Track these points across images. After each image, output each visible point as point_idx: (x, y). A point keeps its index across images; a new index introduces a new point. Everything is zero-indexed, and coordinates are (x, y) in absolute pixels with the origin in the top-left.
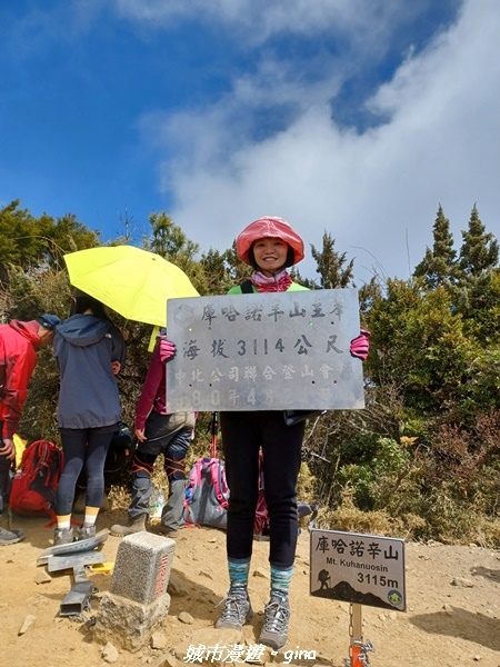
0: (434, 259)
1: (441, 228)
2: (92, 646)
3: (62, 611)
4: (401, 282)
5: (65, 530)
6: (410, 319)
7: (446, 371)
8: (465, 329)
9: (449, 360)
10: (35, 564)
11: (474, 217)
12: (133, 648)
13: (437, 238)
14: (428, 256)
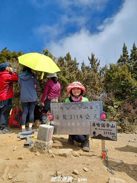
0: (123, 58)
1: (125, 49)
2: (33, 153)
3: (24, 146)
4: (114, 64)
5: (24, 129)
6: (116, 74)
7: (127, 88)
8: (132, 76)
9: (127, 85)
10: (16, 137)
11: (134, 45)
12: (44, 153)
13: (124, 52)
14: (121, 57)
